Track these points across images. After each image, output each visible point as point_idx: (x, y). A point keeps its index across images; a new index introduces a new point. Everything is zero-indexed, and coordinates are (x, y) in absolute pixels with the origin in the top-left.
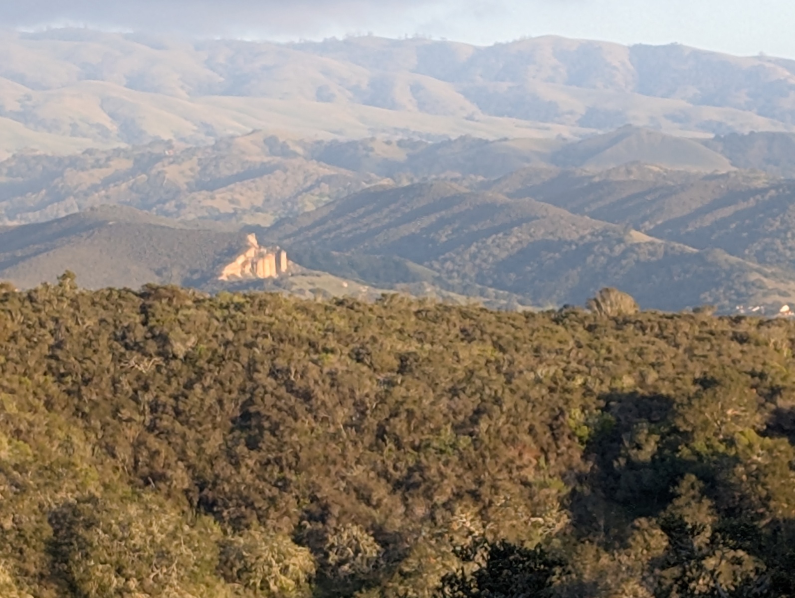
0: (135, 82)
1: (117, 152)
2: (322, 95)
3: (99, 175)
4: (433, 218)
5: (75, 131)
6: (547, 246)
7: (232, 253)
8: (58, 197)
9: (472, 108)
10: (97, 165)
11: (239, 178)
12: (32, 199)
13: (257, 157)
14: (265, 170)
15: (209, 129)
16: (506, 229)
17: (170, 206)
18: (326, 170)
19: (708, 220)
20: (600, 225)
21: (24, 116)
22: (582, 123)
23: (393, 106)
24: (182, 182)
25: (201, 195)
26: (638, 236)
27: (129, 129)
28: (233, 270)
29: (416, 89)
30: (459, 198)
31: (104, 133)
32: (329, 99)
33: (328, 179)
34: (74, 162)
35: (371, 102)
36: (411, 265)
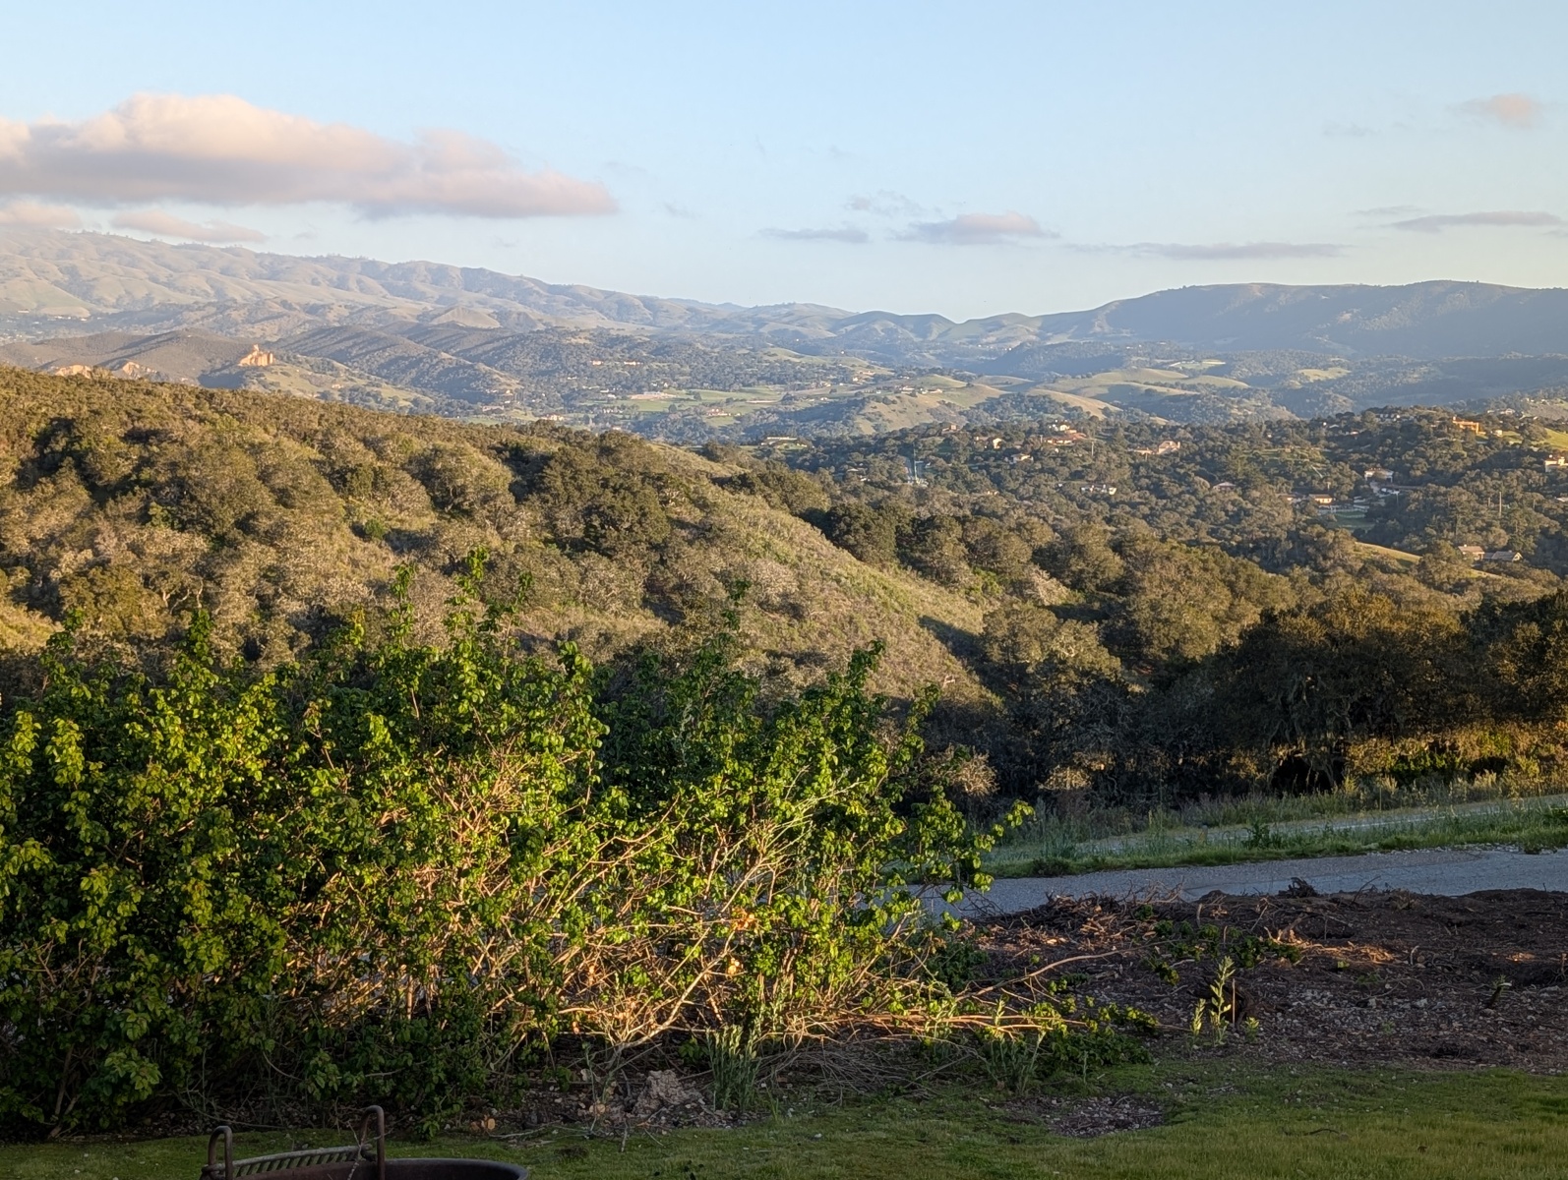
0: (224, 272)
1: (209, 304)
2: (315, 282)
3: (199, 314)
4: (351, 343)
5: (193, 293)
6: (403, 358)
7: (246, 353)
8: (180, 324)
9: (385, 292)
10: (199, 309)
11: (267, 319)
12: (166, 323)
13: (277, 309)
14: (279, 316)
15: (257, 294)
16: (384, 349)
17: (232, 330)
18: (309, 317)
19: (480, 350)
20: (428, 349)
21: (168, 285)
22: (437, 302)
23: (348, 289)
24: (239, 319)
25: (248, 326)
26: (445, 355)
27: (219, 292)
28: (246, 361)
29: (359, 282)
30: (363, 334)
31: (207, 294)
32: (318, 284)
33: (309, 322)
34: (188, 308)
35: (337, 287)
36: (335, 363)
